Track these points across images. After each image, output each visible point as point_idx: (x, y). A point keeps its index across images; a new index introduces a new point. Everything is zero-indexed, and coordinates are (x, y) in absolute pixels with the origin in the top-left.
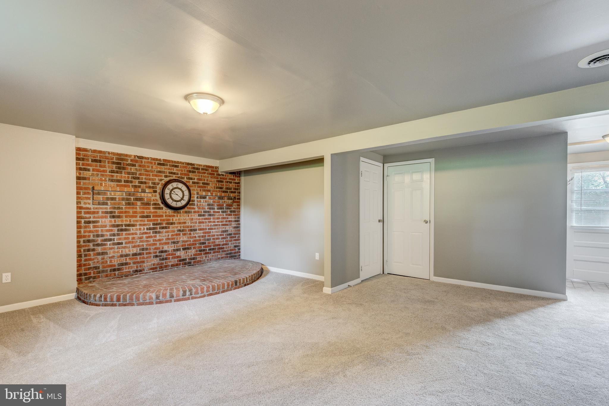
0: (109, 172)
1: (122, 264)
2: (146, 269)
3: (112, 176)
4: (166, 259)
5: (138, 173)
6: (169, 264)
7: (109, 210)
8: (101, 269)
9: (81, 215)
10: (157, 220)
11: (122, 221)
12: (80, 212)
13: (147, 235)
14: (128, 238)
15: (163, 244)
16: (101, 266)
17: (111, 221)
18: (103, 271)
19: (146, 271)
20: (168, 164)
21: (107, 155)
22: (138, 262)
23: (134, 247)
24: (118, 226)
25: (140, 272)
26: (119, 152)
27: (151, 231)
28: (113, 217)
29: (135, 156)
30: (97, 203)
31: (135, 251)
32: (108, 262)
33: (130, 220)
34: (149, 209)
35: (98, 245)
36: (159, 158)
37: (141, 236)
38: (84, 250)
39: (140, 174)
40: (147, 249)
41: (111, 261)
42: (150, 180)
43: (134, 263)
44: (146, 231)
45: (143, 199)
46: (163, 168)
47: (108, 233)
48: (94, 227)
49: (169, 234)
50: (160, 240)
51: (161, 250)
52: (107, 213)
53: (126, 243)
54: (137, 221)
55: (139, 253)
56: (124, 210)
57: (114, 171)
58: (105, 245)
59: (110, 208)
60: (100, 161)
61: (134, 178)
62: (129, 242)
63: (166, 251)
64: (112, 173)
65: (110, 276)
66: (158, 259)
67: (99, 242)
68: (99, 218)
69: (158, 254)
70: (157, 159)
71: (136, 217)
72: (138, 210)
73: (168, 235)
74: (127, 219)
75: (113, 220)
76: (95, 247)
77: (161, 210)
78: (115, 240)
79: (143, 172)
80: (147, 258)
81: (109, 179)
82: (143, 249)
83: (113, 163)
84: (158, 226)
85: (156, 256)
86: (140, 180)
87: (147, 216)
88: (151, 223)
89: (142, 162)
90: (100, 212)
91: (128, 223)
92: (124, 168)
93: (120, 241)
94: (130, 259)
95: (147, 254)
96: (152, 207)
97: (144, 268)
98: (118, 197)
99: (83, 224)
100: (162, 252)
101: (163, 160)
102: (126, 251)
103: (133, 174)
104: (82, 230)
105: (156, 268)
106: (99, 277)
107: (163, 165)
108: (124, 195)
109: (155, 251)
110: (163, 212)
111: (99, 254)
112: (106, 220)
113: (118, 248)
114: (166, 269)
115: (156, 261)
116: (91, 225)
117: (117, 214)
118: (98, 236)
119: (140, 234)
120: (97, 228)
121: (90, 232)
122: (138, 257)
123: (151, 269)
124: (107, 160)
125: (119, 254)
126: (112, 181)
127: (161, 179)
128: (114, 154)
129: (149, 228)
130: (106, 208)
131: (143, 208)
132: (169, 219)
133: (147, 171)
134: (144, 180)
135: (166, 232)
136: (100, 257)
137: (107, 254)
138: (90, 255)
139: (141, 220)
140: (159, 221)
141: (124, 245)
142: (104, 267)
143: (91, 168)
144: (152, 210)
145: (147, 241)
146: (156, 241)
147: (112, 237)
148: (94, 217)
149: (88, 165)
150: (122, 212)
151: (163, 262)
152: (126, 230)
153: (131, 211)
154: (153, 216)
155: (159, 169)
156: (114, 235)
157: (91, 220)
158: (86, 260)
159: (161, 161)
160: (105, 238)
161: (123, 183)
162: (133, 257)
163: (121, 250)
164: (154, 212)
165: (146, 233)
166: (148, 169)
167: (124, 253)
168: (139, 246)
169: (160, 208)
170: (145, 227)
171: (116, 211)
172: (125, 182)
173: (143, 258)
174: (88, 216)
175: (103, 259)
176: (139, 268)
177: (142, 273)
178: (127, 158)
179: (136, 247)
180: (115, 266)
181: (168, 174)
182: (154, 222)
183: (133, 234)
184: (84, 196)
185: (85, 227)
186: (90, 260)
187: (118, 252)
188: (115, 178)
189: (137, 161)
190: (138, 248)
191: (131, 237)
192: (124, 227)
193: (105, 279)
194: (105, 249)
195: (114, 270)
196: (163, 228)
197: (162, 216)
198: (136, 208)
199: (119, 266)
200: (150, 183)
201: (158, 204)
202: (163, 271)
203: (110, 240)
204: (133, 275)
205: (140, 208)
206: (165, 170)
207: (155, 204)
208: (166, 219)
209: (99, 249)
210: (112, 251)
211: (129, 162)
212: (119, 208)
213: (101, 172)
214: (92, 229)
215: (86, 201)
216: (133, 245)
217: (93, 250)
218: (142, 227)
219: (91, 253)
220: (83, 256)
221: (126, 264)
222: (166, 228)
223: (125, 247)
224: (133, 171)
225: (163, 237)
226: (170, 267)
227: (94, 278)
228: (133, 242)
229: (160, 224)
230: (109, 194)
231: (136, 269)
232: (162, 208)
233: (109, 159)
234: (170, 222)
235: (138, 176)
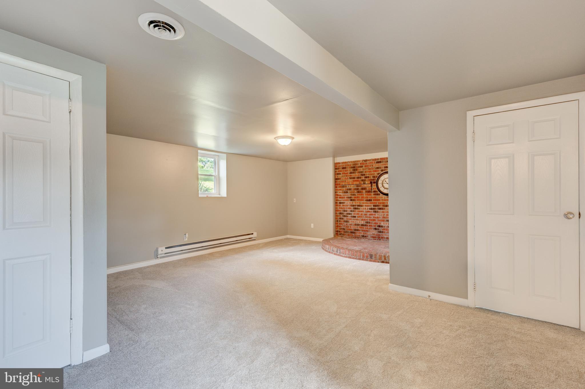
0: (350, 173)
1: (356, 230)
2: (369, 236)
3: (351, 175)
4: (382, 232)
5: (364, 171)
6: (384, 236)
7: (349, 196)
8: (346, 230)
9: (337, 199)
10: (376, 203)
11: (356, 203)
12: (337, 198)
13: (370, 213)
14: (358, 214)
15: (380, 221)
16: (346, 229)
17: (350, 203)
18: (347, 232)
19: (369, 238)
20: (384, 161)
21: (348, 163)
22: (364, 231)
23: (362, 220)
24: (354, 206)
25: (366, 238)
26: (354, 160)
27: (372, 210)
28: (351, 200)
29: (362, 161)
30: (344, 192)
31: (363, 222)
32: (349, 227)
33: (360, 202)
34: (371, 195)
35: (344, 216)
36: (377, 158)
37: (366, 213)
38: (339, 218)
39: (365, 172)
40: (369, 223)
41: (350, 227)
42: (371, 175)
43: (362, 231)
44: (369, 210)
45: (366, 188)
46: (379, 165)
47: (349, 210)
48: (343, 206)
49: (385, 213)
50: (378, 218)
51: (379, 225)
52: (348, 198)
53: (358, 217)
54: (363, 203)
55: (365, 225)
56: (357, 196)
57: (351, 172)
58: (348, 216)
59: (350, 195)
60: (345, 168)
61: (362, 175)
62: (359, 217)
63: (382, 226)
64: (351, 173)
65: (350, 235)
66: (377, 231)
67: (345, 215)
68: (345, 201)
69: (377, 228)
70: (376, 159)
71: (363, 200)
72: (365, 196)
73: (384, 215)
74: (358, 202)
75: (351, 202)
76: (343, 217)
77: (379, 196)
78: (352, 214)
79: (367, 170)
80: (370, 228)
81: (349, 178)
82: (367, 222)
83: (351, 167)
84: (377, 207)
85: (376, 229)
86: (365, 176)
87: (370, 200)
88: (372, 205)
89: (366, 164)
90: (345, 197)
91: (359, 204)
92: (357, 170)
93: (355, 215)
94: (360, 227)
95: (370, 226)
96: (373, 193)
97: (368, 235)
98: (352, 188)
99: (338, 204)
100: (379, 226)
101: (380, 158)
102: (358, 222)
103: (361, 172)
104: (338, 207)
105: (375, 237)
106: (345, 235)
107: (380, 162)
108: (355, 186)
109: (375, 225)
110: (380, 197)
111: (345, 221)
112: (348, 202)
113: (354, 219)
114: (382, 240)
115: (375, 232)
116: (342, 204)
117: (353, 199)
118: (344, 211)
119: (365, 212)
120: (344, 206)
121: (341, 208)
122: (365, 227)
123: (373, 237)
124: (348, 167)
125: (354, 224)
126: (351, 178)
127: (378, 173)
128: (351, 162)
129: (371, 208)
130: (348, 195)
131: (367, 195)
132: (384, 202)
133: (370, 169)
134: (368, 176)
135: (382, 212)
136: (345, 223)
137: (349, 222)
138: (341, 221)
139: (366, 203)
140: (377, 204)
141: (357, 218)
142: (347, 230)
143: (341, 173)
144: (373, 196)
145: (370, 217)
146: (375, 218)
147: (351, 213)
148: (343, 200)
149: (340, 171)
150: (355, 197)
151: (380, 234)
152: (357, 209)
153: (360, 196)
154: (374, 200)
155: (377, 166)
156: (352, 211)
157: (342, 202)
158: (340, 224)
159: (379, 160)
160: (348, 212)
161: (356, 179)
162: (362, 226)
163: (355, 221)
164: (374, 197)
165: (369, 212)
166: (370, 167)
167: (357, 223)
168: (365, 220)
169: (378, 194)
170: (369, 208)
171: (353, 196)
172: (357, 178)
173: (367, 228)
174: (340, 199)
175: (347, 225)
176: (365, 235)
177: (367, 239)
178: (358, 163)
179: (363, 220)
180: (352, 230)
181: (383, 169)
182: (374, 205)
183: (361, 211)
184: (339, 188)
185: (339, 206)
186: (341, 224)
187: (354, 222)
188: (352, 177)
189: (363, 164)
190: (365, 221)
191: (360, 213)
192: (356, 207)
193: (348, 237)
194: (348, 219)
195: (352, 233)
196: (380, 209)
197: (379, 200)
198: (363, 195)
199: (354, 230)
200: (372, 177)
201: (377, 192)
202: (380, 241)
203: (350, 214)
204: (361, 238)
205: (365, 194)
206: (382, 166)
207: (375, 192)
208: (382, 202)
209: (345, 218)
210: (351, 221)
211: (359, 165)
212: (354, 195)
213: (346, 174)
214: (342, 207)
215: (339, 191)
216: (362, 218)
217: (343, 219)
218: (367, 207)
219: (342, 220)
220: (339, 221)
221: (358, 230)
222: (382, 209)
223: (357, 220)
224: (361, 170)
225: (380, 215)
226: (385, 239)
227: (343, 235)
228: (361, 217)
229: (378, 206)
230: (348, 187)
231: (363, 235)
232: (379, 195)
233: (349, 166)
234: (385, 204)
235: (364, 173)
